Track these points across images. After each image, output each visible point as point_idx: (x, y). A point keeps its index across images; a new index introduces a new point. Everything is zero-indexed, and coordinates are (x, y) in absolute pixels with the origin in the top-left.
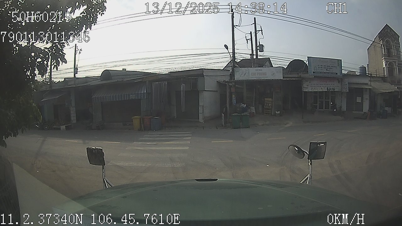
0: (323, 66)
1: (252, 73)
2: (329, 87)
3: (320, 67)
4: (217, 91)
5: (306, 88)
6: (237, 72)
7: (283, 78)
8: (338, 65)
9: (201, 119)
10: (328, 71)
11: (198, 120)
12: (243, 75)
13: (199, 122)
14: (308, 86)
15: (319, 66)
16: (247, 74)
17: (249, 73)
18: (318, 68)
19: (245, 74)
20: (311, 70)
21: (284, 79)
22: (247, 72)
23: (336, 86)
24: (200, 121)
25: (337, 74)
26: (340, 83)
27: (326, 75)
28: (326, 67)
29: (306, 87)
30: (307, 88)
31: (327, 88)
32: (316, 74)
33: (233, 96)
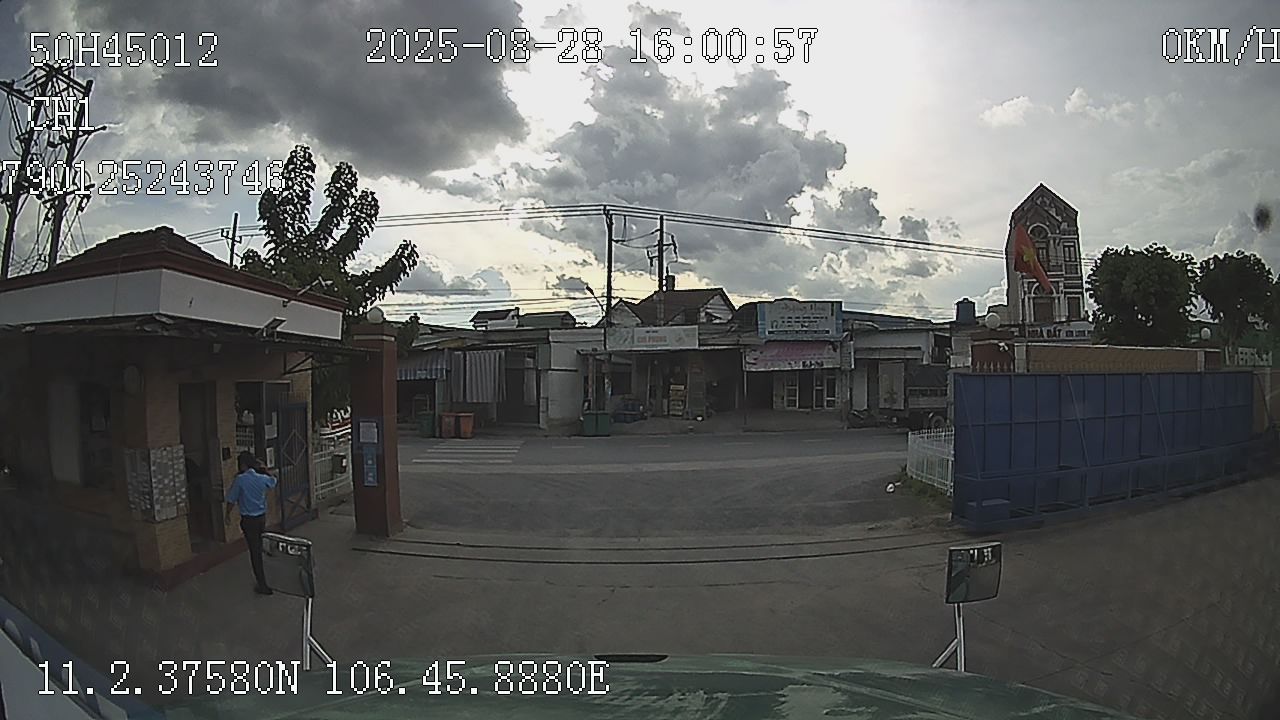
0: (793, 317)
1: (639, 338)
2: (808, 362)
3: (786, 320)
4: (576, 371)
5: (749, 363)
6: (612, 335)
7: (700, 345)
8: (832, 314)
9: (543, 424)
10: (805, 329)
11: (536, 425)
12: (621, 342)
13: (540, 428)
14: (755, 359)
15: (783, 318)
16: (629, 340)
17: (633, 337)
18: (780, 322)
19: (626, 340)
20: (766, 329)
21: (702, 348)
22: (630, 335)
23: (829, 360)
24: (541, 426)
25: (828, 332)
26: (838, 350)
27: (799, 337)
28: (801, 320)
29: (753, 361)
30: (754, 364)
31: (804, 363)
32: (773, 337)
33: (606, 381)
